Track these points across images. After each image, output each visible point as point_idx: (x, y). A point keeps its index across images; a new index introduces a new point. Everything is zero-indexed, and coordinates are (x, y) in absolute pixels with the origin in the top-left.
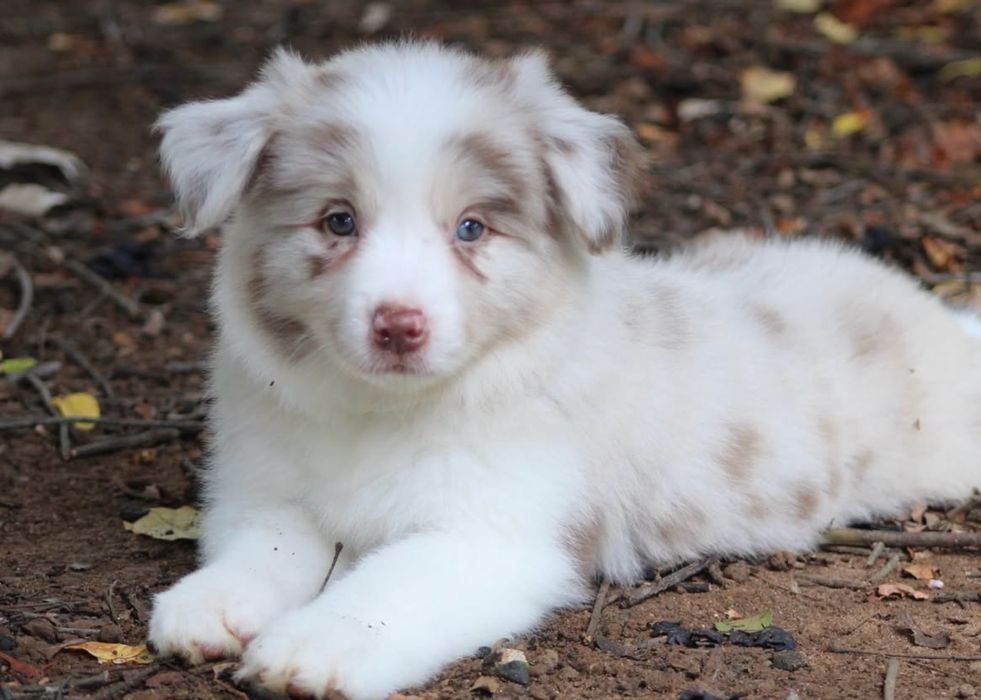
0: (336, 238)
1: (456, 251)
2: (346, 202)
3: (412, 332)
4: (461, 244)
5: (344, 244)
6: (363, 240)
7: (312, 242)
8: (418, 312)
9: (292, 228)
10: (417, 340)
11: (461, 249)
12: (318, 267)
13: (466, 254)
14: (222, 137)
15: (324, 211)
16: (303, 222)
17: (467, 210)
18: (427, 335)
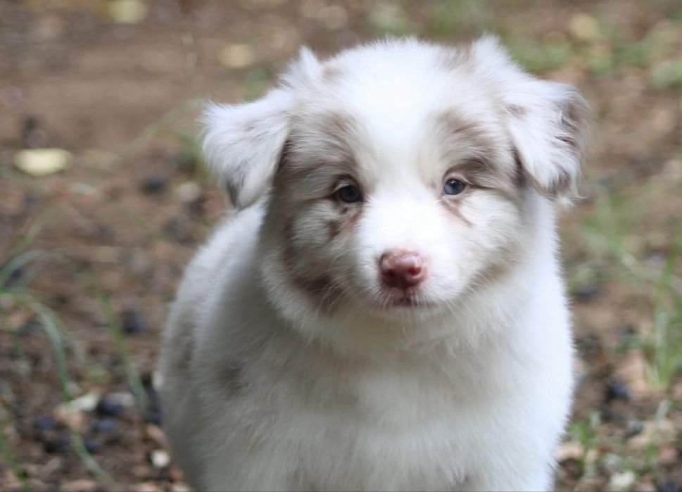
0: (346, 205)
1: (444, 203)
2: (348, 177)
3: (413, 271)
4: (447, 198)
5: (353, 209)
6: (366, 204)
7: (327, 211)
8: (416, 254)
9: (311, 202)
10: (417, 277)
11: (448, 201)
12: (334, 229)
13: (452, 205)
14: (254, 133)
15: (334, 185)
16: (319, 196)
17: (448, 172)
18: (426, 271)
